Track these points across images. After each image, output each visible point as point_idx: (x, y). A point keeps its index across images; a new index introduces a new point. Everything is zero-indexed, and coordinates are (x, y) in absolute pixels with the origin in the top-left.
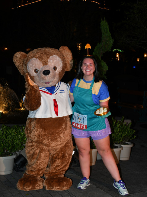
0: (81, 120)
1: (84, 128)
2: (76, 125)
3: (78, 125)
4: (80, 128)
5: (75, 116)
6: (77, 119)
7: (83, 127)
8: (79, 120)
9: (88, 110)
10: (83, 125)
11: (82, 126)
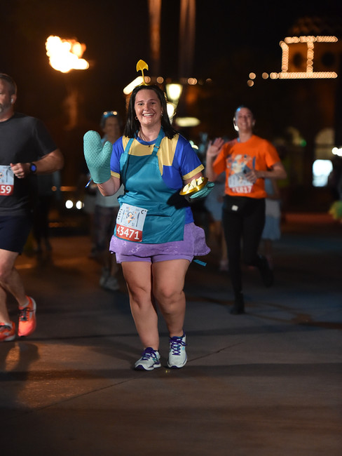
0: (132, 218)
1: (137, 238)
2: (122, 230)
3: (124, 230)
4: (128, 236)
5: (122, 212)
6: (125, 216)
7: (134, 235)
8: (129, 219)
9: (148, 199)
10: (136, 231)
11: (133, 231)
